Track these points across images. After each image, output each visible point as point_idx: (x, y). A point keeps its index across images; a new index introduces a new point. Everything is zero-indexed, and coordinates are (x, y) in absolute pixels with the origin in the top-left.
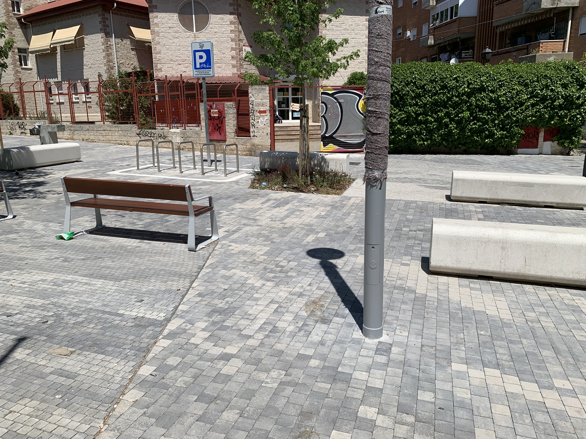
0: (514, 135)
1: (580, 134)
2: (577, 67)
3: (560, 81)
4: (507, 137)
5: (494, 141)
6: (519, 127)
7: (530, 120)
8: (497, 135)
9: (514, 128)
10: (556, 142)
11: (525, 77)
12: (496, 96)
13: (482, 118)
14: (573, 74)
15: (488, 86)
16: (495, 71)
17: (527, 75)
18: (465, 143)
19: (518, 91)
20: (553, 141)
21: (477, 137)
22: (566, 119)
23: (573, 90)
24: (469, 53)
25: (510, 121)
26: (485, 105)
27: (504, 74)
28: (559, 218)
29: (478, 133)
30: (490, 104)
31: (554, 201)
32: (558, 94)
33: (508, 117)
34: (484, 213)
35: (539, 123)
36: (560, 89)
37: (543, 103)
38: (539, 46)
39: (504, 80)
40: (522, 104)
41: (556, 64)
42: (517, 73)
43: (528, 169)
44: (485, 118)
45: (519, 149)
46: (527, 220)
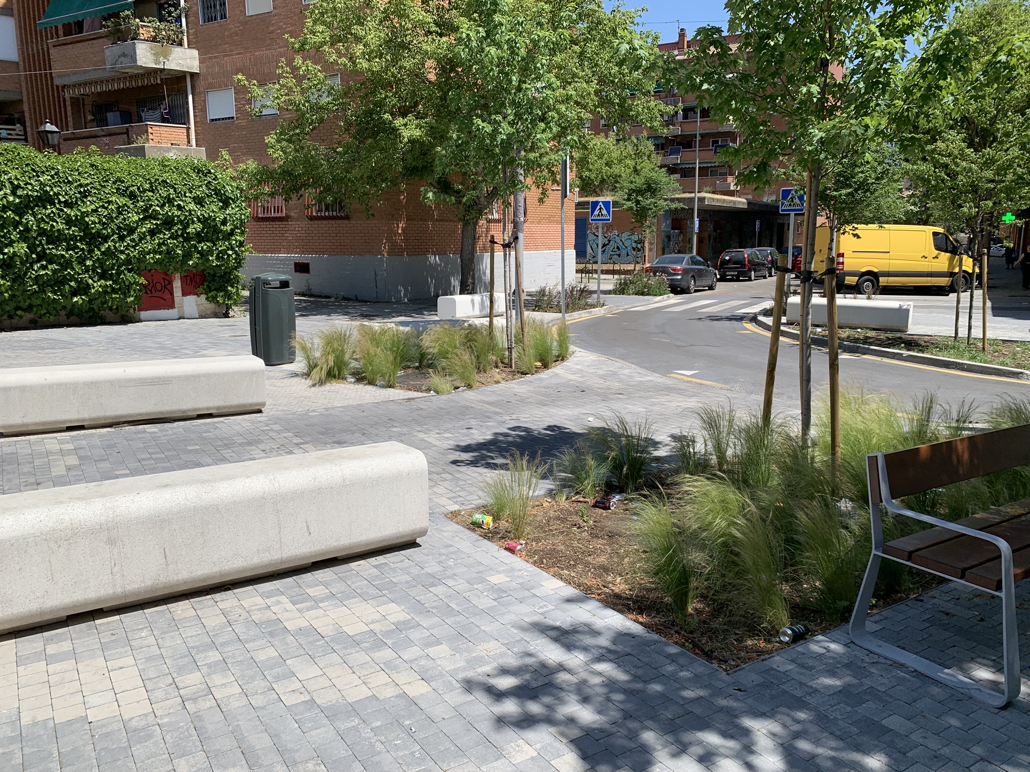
0: (128, 286)
1: (238, 282)
2: (213, 171)
3: (191, 192)
4: (114, 291)
5: (90, 301)
6: (135, 273)
7: (152, 258)
8: (94, 288)
9: (124, 275)
10: (203, 297)
11: (128, 181)
12: (79, 214)
13: (56, 255)
14: (209, 182)
15: (58, 194)
16: (67, 165)
17: (131, 178)
18: (30, 307)
19: (119, 207)
20: (198, 295)
21: (55, 293)
22: (212, 256)
23: (213, 208)
24: (14, 130)
25: (114, 261)
26: (59, 230)
27: (86, 173)
28: (224, 435)
29: (55, 284)
30: (68, 229)
31: (211, 405)
32: (191, 214)
33: (108, 253)
34: (79, 452)
35: (168, 264)
36: (192, 206)
37: (170, 230)
38: (147, 131)
39: (87, 185)
40: (132, 231)
41: (178, 164)
42: (112, 174)
43: (162, 348)
44: (63, 256)
45: (142, 312)
46: (168, 450)
